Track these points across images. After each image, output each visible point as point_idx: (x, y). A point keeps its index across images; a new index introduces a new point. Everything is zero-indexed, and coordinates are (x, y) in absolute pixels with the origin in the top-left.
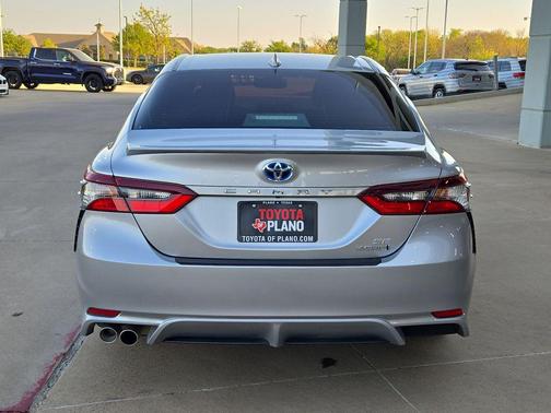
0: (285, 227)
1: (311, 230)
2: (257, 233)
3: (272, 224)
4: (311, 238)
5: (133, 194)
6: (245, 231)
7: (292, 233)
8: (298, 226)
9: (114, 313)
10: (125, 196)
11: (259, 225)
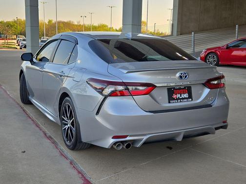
0: (182, 96)
1: (190, 97)
2: (174, 99)
3: (178, 96)
4: (191, 100)
5: (130, 88)
6: (170, 99)
7: (185, 98)
8: (186, 95)
9: (126, 137)
10: (128, 89)
11: (174, 96)
